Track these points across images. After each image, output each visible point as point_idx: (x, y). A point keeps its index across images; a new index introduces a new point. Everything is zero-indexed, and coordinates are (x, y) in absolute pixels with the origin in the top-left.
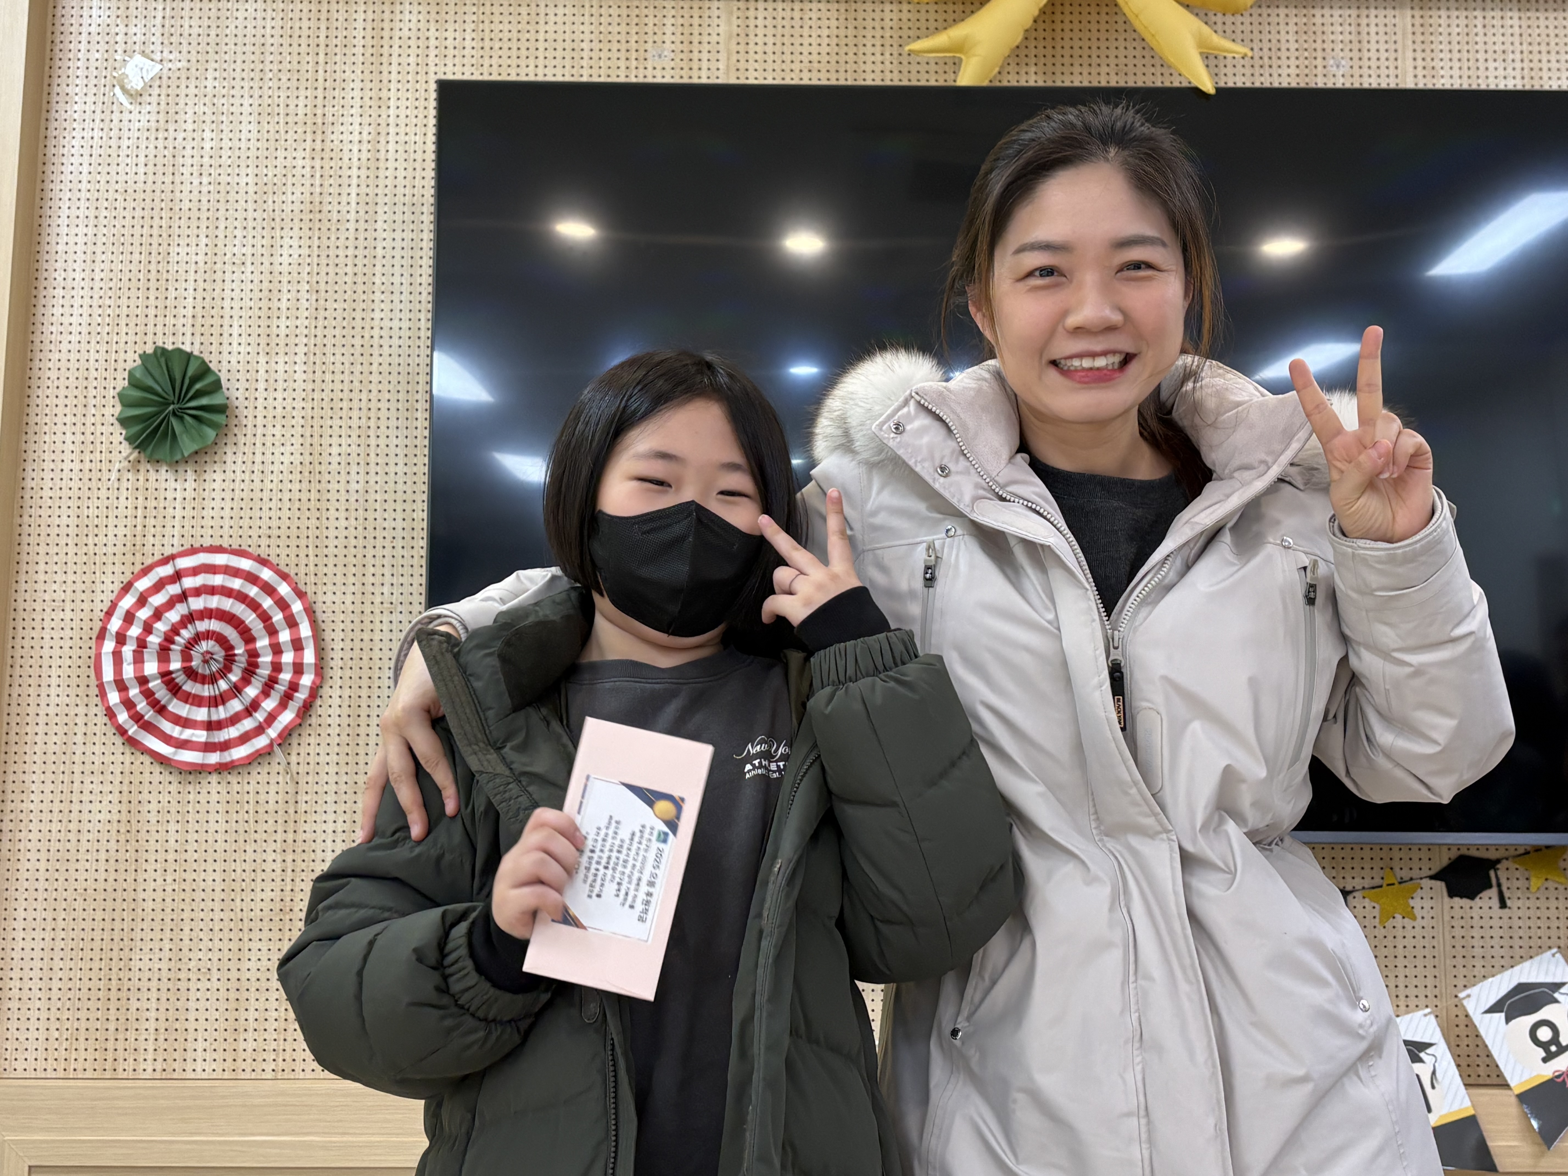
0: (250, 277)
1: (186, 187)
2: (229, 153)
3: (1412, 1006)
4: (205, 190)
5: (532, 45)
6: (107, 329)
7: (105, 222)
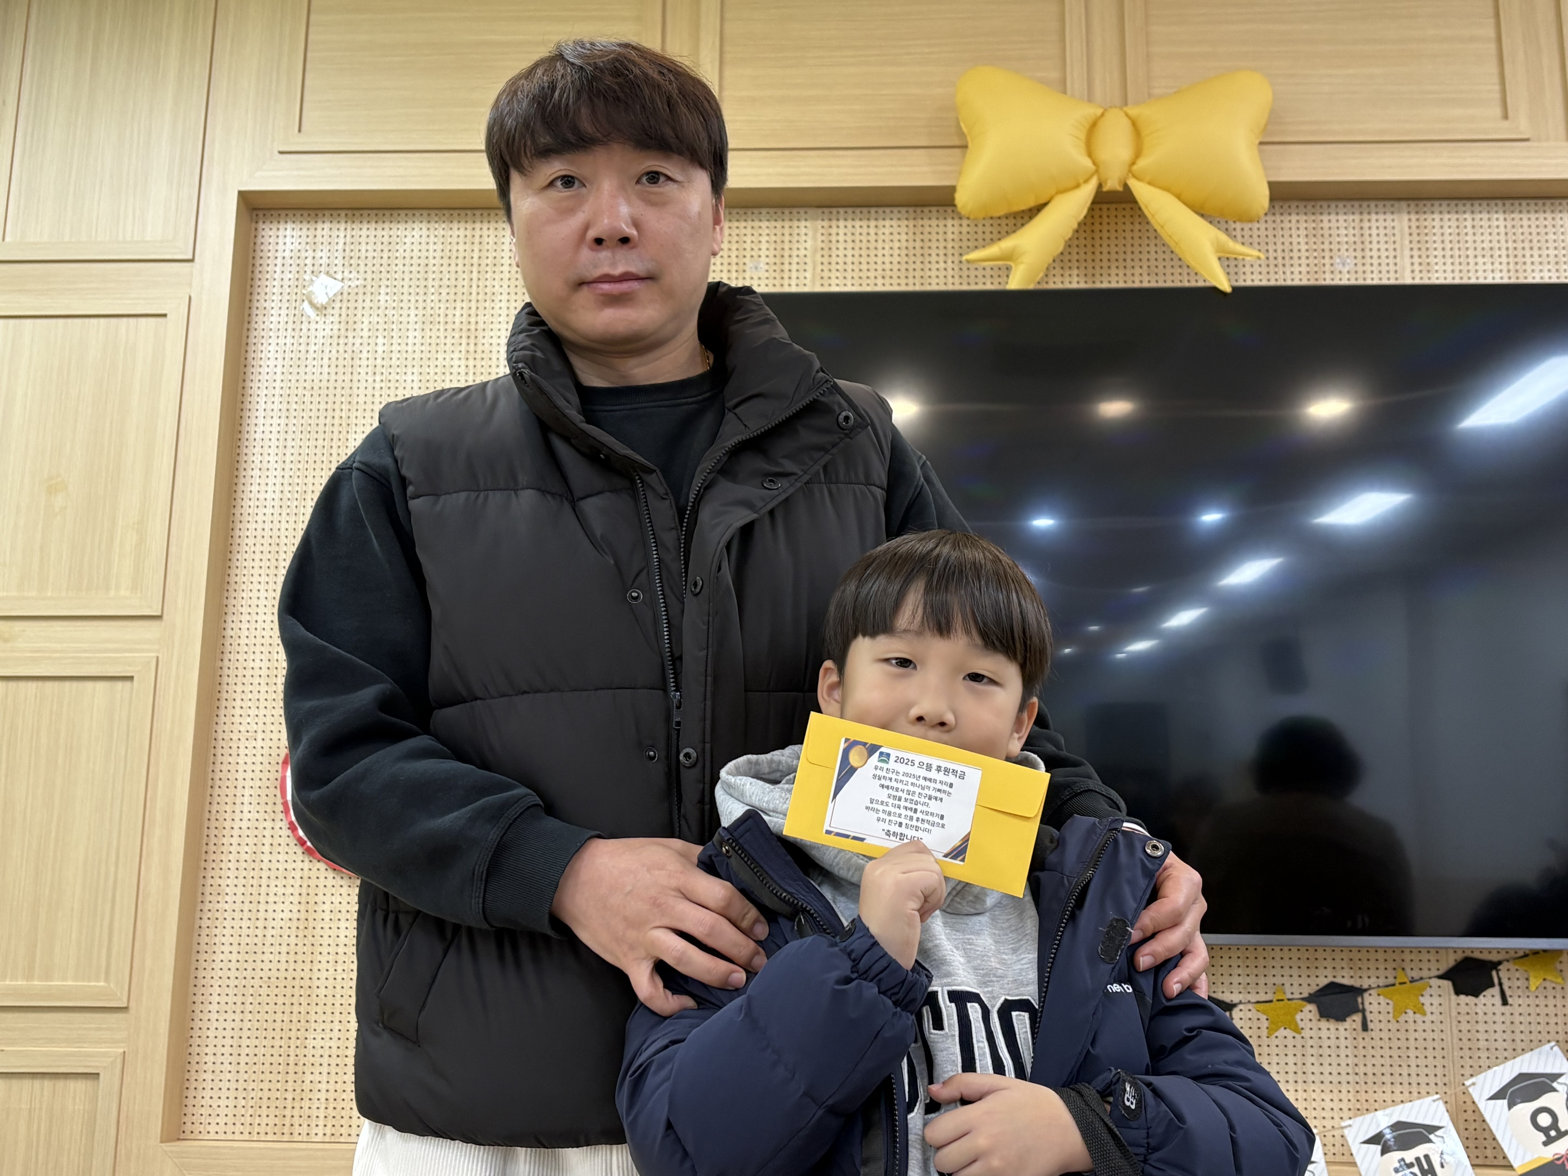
1: (363, 384)
2: (398, 355)
3: (1423, 1092)
4: (378, 386)
7: (295, 414)
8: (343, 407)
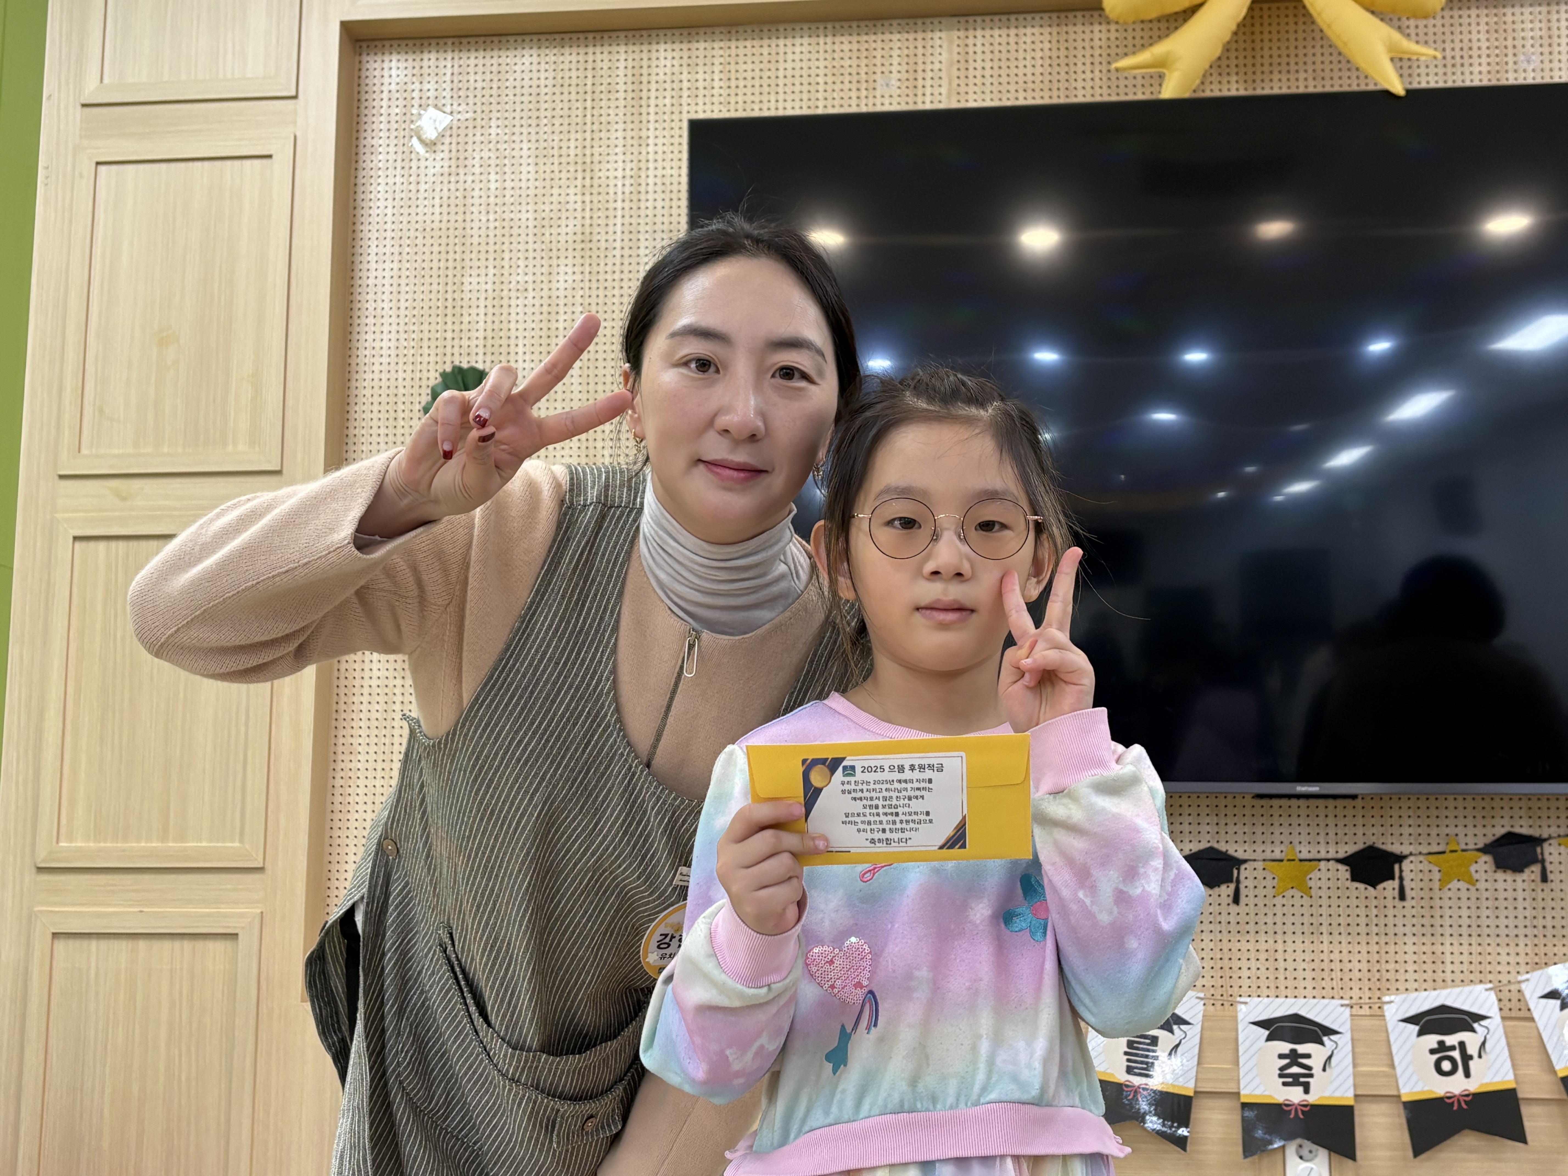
0: (532, 301)
1: (476, 225)
2: (512, 192)
4: (492, 225)
5: (773, 82)
6: (412, 351)
7: (408, 257)
8: (457, 248)
